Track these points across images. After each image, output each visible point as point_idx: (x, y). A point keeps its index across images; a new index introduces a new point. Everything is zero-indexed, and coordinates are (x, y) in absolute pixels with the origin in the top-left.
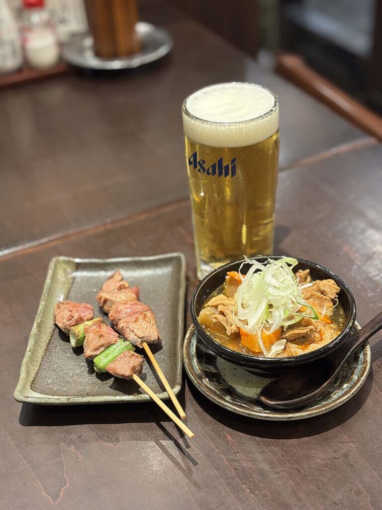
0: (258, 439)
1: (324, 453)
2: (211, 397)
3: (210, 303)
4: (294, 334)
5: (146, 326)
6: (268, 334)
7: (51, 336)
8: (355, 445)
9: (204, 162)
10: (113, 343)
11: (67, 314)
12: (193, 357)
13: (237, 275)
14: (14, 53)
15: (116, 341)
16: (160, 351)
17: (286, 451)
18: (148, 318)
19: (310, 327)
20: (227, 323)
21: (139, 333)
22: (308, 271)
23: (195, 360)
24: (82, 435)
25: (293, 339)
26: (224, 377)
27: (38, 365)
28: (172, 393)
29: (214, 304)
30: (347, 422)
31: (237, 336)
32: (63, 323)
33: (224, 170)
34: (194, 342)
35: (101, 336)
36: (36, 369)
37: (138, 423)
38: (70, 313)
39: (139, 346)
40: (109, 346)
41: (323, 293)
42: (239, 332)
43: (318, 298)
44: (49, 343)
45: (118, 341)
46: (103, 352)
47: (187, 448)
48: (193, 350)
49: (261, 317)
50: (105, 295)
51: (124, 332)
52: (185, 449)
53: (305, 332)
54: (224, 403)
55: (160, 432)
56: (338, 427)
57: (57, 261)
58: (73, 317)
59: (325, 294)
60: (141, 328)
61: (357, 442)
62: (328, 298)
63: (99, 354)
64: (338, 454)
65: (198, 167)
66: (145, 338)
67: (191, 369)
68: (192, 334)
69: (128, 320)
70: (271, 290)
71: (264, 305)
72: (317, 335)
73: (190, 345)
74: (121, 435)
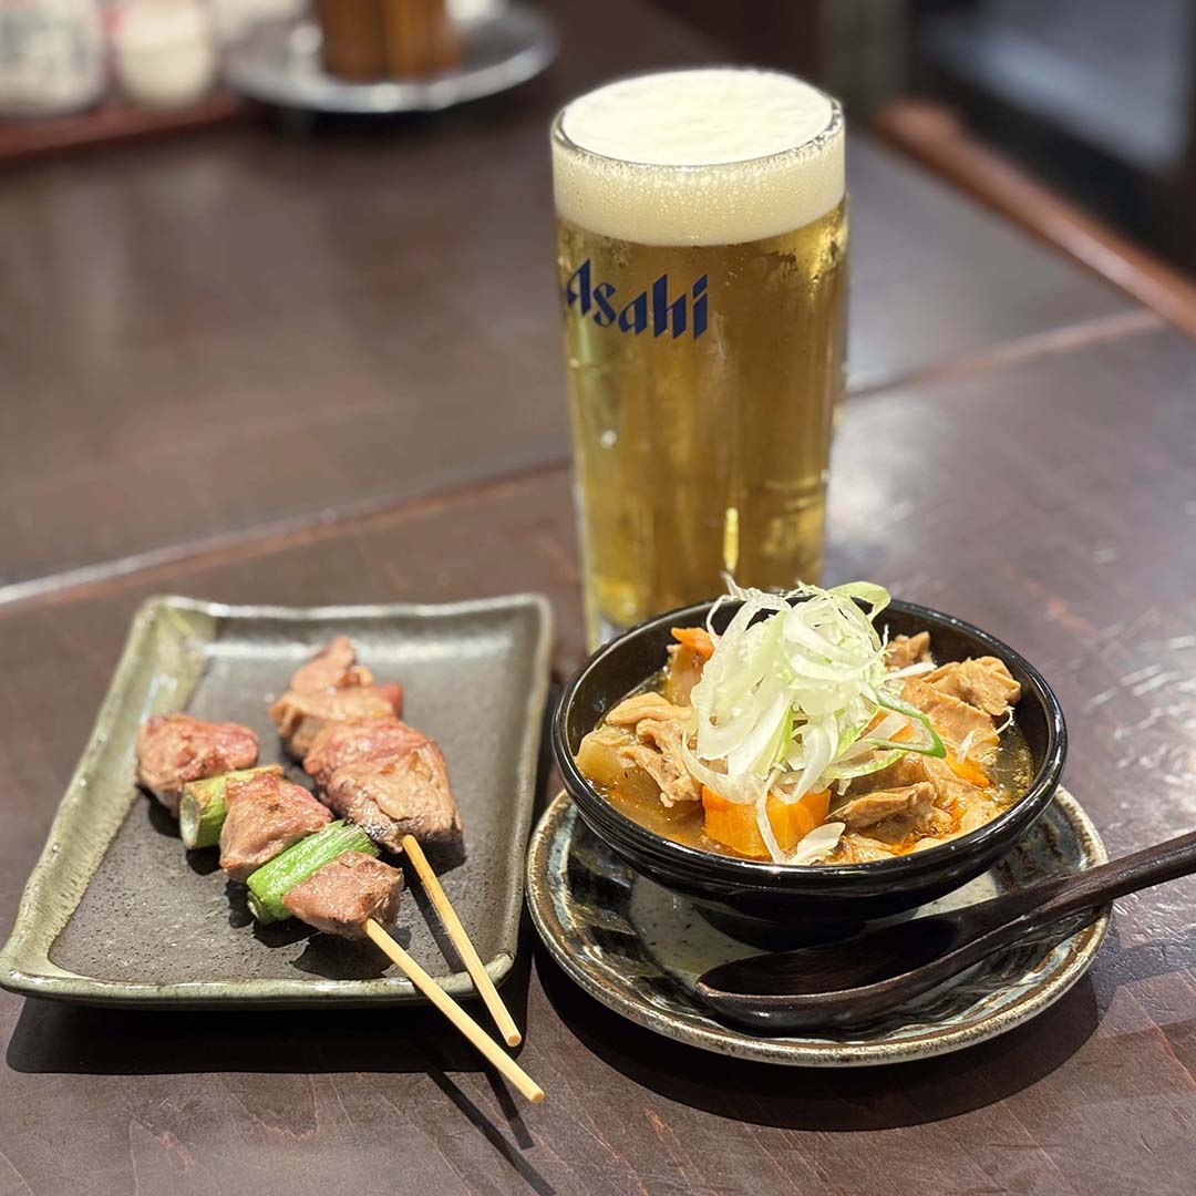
0: (748, 1128)
1: (954, 1175)
2: (605, 994)
3: (613, 715)
4: (868, 805)
5: (415, 789)
6: (787, 802)
7: (126, 819)
8: (1056, 1155)
9: (610, 290)
10: (310, 829)
11: (175, 746)
12: (558, 883)
13: (703, 637)
14: (79, 55)
15: (321, 825)
16: (459, 869)
17: (832, 1165)
18: (425, 765)
19: (922, 786)
20: (664, 770)
21: (394, 806)
22: (924, 636)
23: (563, 895)
24: (197, 1103)
25: (866, 822)
26: (651, 948)
27: (78, 896)
28: (485, 976)
29: (628, 718)
30: (1031, 1089)
31: (694, 810)
32: (162, 774)
33: (670, 314)
34: (564, 841)
35: (274, 808)
36: (72, 905)
37: (376, 1075)
38: (184, 744)
39: (390, 844)
40: (296, 838)
41: (967, 696)
42: (700, 800)
43: (952, 710)
44: (115, 839)
45: (327, 825)
46: (277, 855)
47: (522, 1148)
48: (560, 865)
49: (767, 751)
50: (296, 702)
51: (346, 799)
52: (518, 1148)
53: (905, 798)
54: (644, 1010)
55: (444, 1101)
56: (1002, 1102)
57: (162, 611)
58: (193, 755)
59: (973, 700)
60: (401, 791)
61: (1061, 1145)
62: (982, 712)
63: (266, 863)
64: (998, 1176)
65: (595, 306)
66: (411, 823)
67: (549, 917)
68: (560, 819)
69: (361, 770)
70: (800, 664)
71: (778, 715)
72: (943, 816)
73: (549, 849)
74: (320, 1107)
